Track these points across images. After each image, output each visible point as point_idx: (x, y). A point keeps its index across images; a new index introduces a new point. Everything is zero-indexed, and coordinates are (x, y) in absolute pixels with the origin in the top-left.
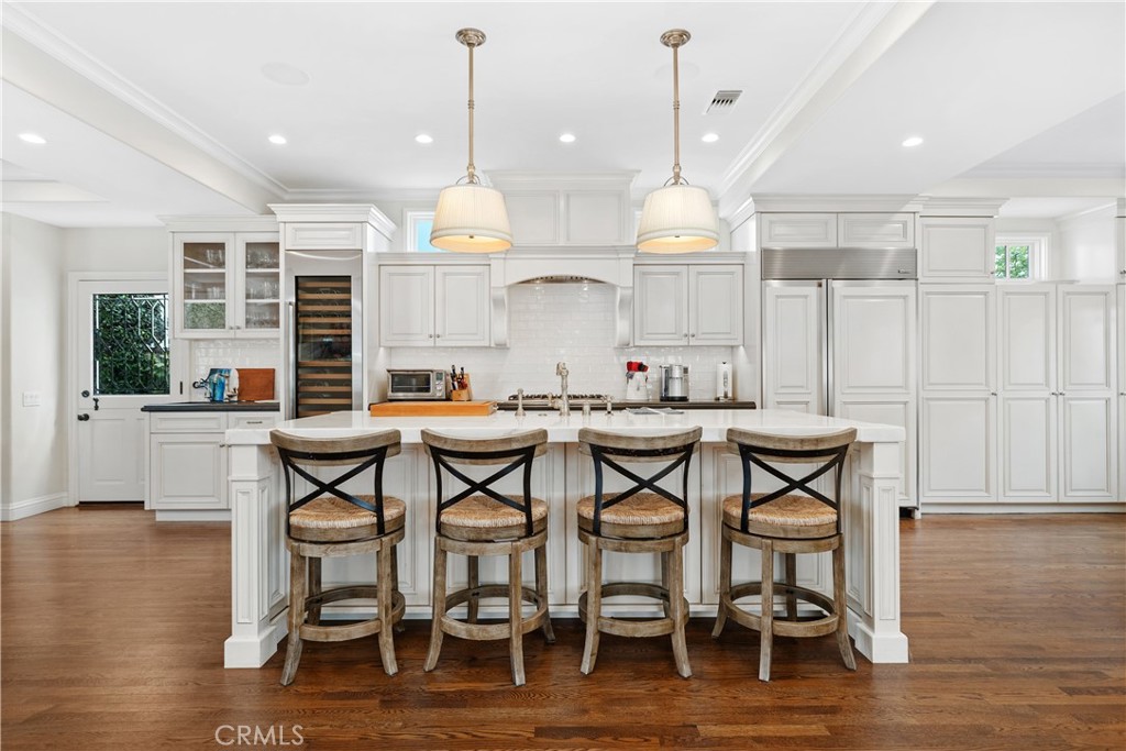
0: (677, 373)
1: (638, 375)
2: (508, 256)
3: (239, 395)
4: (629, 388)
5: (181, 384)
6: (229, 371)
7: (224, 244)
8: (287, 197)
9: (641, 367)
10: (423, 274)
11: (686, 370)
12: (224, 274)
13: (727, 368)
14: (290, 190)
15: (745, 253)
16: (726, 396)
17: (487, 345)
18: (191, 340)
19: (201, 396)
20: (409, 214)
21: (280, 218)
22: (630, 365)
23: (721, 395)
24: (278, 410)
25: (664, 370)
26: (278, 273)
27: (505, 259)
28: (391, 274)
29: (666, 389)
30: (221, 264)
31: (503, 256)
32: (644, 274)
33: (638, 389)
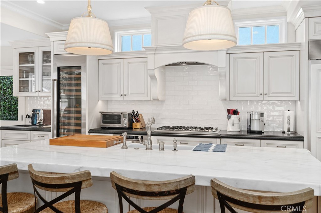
0: (256, 117)
1: (234, 117)
2: (156, 52)
3: (43, 122)
4: (228, 124)
5: (22, 116)
6: (39, 110)
7: (34, 52)
8: (63, 28)
9: (235, 112)
10: (118, 63)
11: (262, 115)
12: (34, 66)
13: (291, 114)
14: (64, 25)
15: (300, 43)
16: (289, 131)
17: (150, 100)
18: (25, 97)
19: (28, 122)
20: (116, 33)
21: (51, 39)
22: (229, 111)
23: (286, 129)
24: (50, 131)
25: (249, 114)
26: (51, 65)
27: (154, 54)
28: (103, 64)
29: (250, 126)
30: (33, 62)
31: (154, 52)
32: (236, 58)
33: (233, 125)
